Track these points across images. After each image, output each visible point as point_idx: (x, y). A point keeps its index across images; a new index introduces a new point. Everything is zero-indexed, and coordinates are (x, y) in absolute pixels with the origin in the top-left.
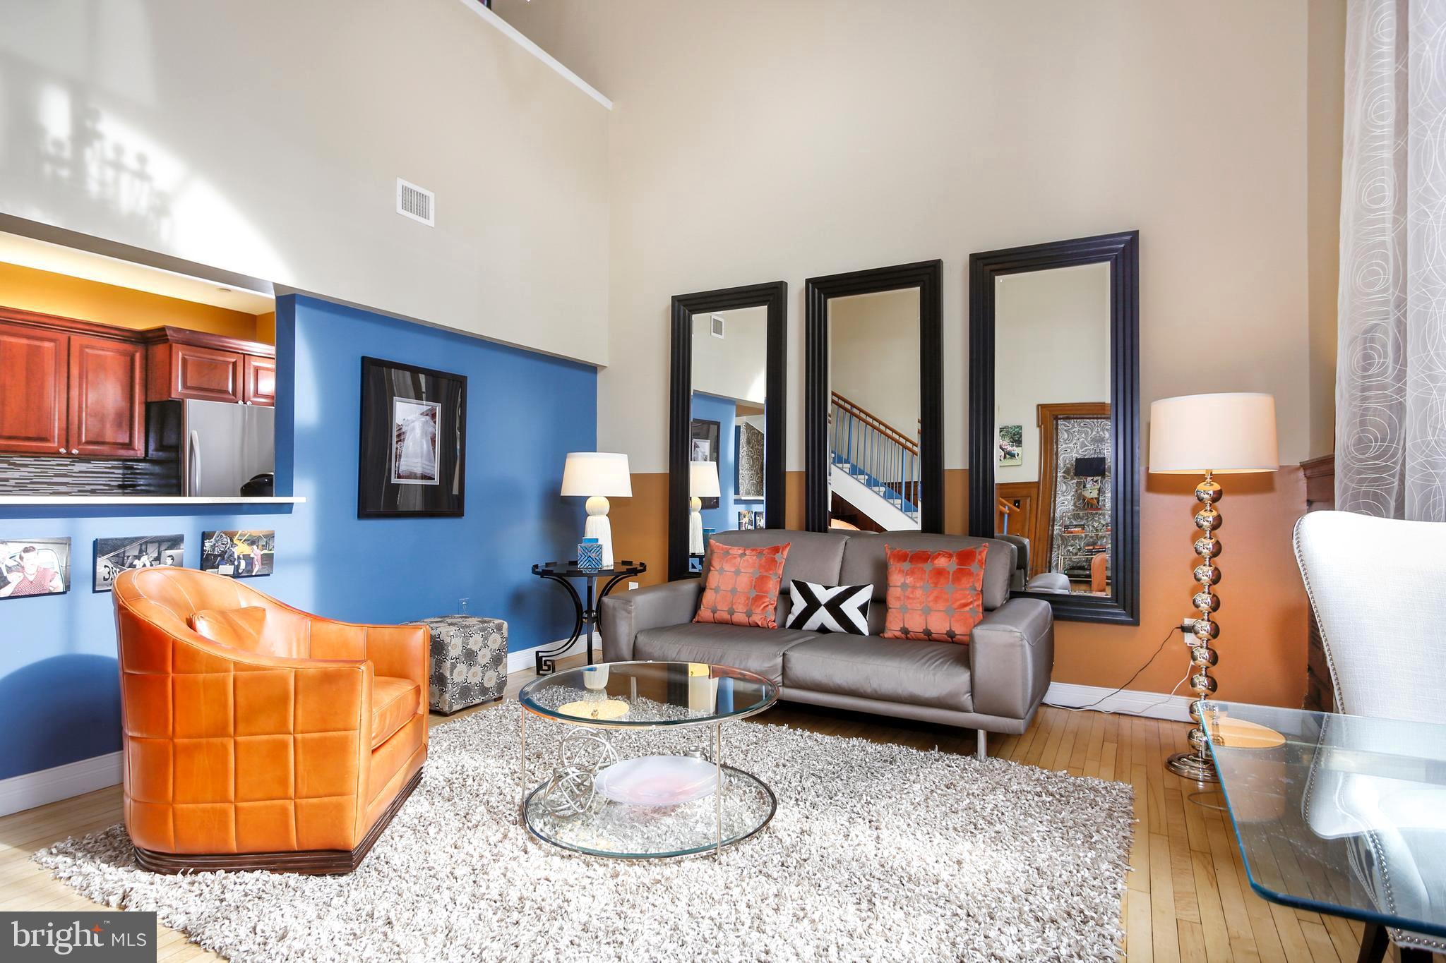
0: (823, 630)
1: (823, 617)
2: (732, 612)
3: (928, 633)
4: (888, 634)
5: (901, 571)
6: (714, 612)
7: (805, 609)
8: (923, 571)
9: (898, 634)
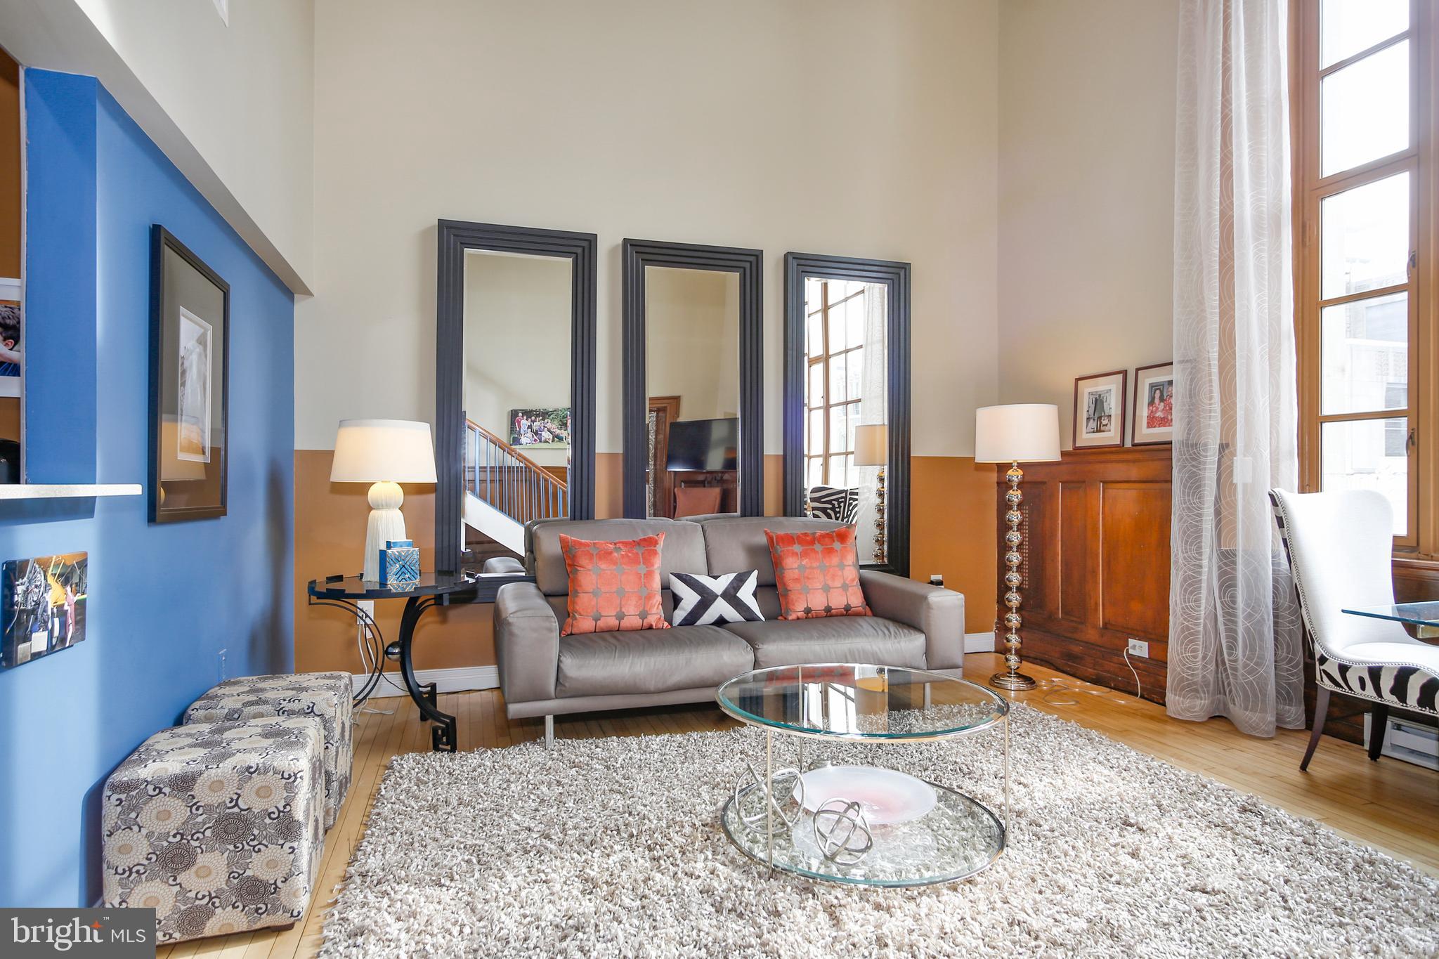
0: (721, 622)
1: (721, 608)
2: (620, 617)
3: (828, 609)
4: (792, 617)
5: (795, 554)
6: (596, 620)
7: (700, 603)
8: (816, 552)
9: (801, 614)
